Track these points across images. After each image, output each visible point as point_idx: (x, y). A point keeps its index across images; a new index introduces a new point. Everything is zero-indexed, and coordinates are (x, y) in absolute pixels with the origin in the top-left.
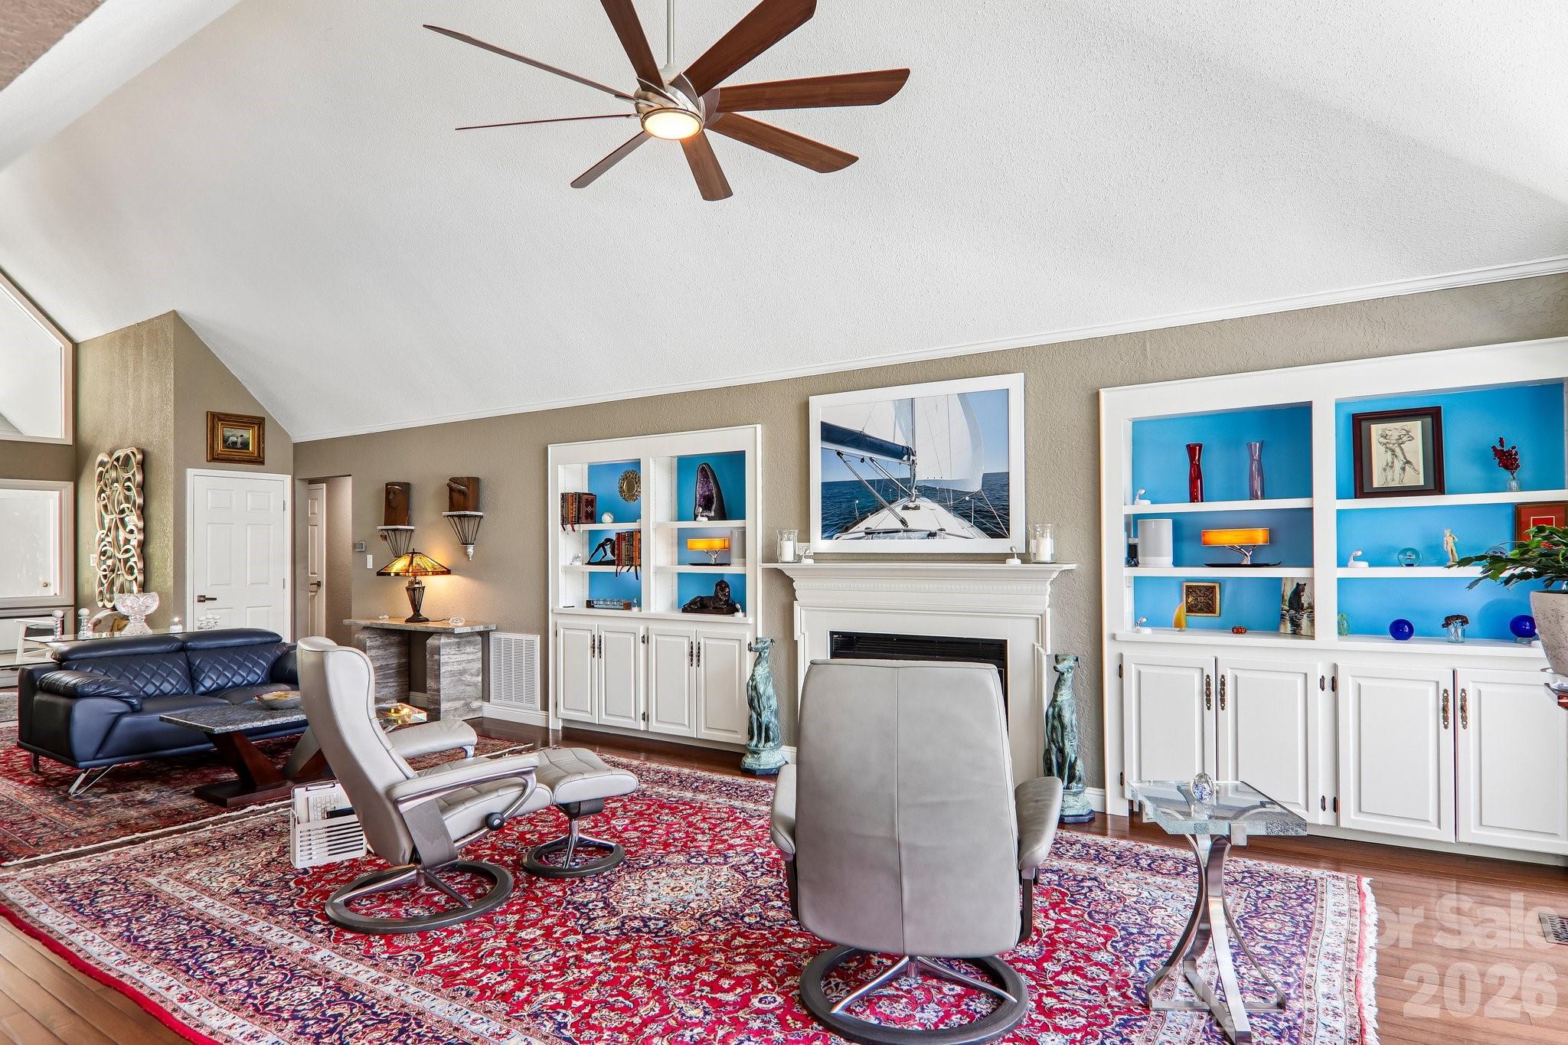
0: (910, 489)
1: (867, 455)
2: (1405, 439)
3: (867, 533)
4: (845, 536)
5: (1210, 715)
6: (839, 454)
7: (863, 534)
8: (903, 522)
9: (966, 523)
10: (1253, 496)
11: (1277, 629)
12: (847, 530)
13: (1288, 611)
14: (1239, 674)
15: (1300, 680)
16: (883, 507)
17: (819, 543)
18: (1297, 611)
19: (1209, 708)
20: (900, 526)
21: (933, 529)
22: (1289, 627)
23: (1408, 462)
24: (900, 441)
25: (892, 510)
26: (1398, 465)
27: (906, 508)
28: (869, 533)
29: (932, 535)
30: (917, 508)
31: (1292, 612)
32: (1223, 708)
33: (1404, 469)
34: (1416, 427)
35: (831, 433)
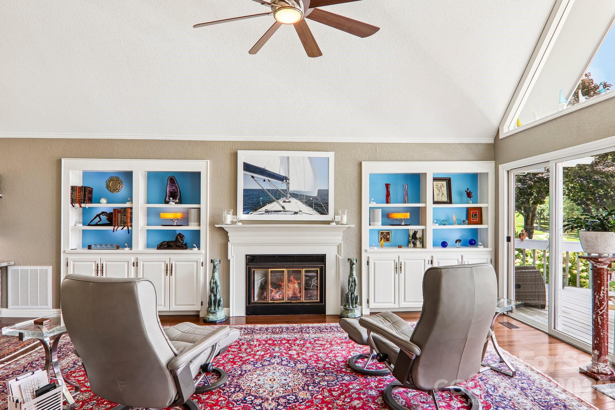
0: (287, 194)
1: (267, 178)
2: (442, 186)
3: (266, 212)
4: (255, 213)
5: (397, 275)
6: (253, 177)
7: (264, 212)
8: (283, 207)
9: (311, 209)
10: (405, 202)
11: (408, 246)
12: (256, 210)
13: (411, 240)
14: (406, 261)
15: (423, 262)
16: (274, 201)
17: (242, 216)
18: (415, 240)
19: (397, 273)
20: (282, 209)
21: (297, 211)
22: (412, 245)
23: (443, 194)
24: (282, 174)
25: (278, 203)
26: (441, 194)
27: (284, 202)
28: (267, 212)
29: (296, 213)
30: (289, 202)
31: (413, 240)
32: (401, 273)
33: (442, 196)
34: (444, 183)
35: (248, 167)
